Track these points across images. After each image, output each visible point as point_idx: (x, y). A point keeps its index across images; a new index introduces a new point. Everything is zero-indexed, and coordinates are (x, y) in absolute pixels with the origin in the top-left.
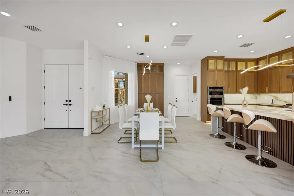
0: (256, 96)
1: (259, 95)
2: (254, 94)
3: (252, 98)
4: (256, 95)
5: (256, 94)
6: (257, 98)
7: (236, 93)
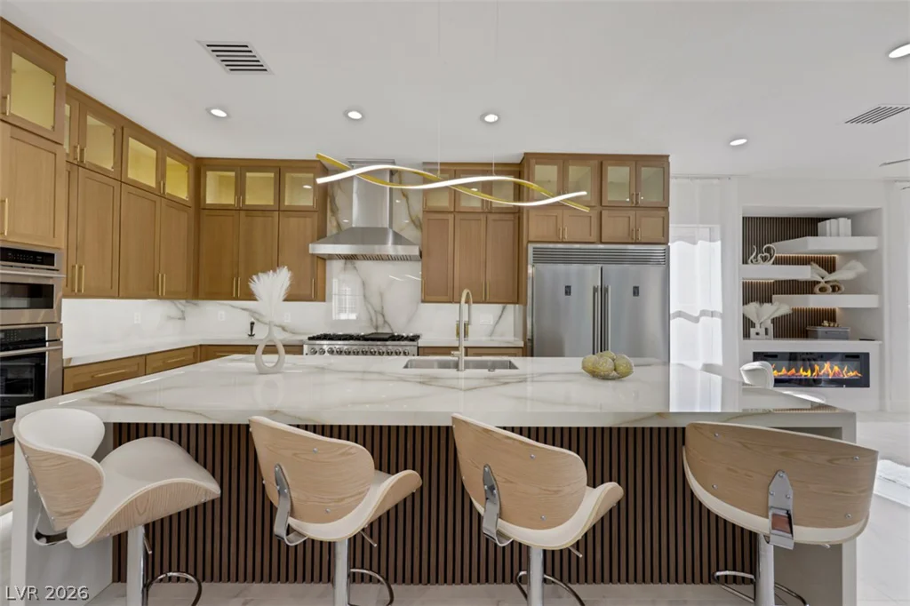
0: (182, 308)
1: (196, 304)
2: (177, 302)
3: (170, 318)
4: (181, 304)
5: (183, 301)
6: (184, 319)
7: (119, 297)
